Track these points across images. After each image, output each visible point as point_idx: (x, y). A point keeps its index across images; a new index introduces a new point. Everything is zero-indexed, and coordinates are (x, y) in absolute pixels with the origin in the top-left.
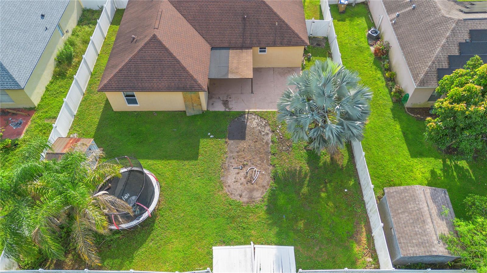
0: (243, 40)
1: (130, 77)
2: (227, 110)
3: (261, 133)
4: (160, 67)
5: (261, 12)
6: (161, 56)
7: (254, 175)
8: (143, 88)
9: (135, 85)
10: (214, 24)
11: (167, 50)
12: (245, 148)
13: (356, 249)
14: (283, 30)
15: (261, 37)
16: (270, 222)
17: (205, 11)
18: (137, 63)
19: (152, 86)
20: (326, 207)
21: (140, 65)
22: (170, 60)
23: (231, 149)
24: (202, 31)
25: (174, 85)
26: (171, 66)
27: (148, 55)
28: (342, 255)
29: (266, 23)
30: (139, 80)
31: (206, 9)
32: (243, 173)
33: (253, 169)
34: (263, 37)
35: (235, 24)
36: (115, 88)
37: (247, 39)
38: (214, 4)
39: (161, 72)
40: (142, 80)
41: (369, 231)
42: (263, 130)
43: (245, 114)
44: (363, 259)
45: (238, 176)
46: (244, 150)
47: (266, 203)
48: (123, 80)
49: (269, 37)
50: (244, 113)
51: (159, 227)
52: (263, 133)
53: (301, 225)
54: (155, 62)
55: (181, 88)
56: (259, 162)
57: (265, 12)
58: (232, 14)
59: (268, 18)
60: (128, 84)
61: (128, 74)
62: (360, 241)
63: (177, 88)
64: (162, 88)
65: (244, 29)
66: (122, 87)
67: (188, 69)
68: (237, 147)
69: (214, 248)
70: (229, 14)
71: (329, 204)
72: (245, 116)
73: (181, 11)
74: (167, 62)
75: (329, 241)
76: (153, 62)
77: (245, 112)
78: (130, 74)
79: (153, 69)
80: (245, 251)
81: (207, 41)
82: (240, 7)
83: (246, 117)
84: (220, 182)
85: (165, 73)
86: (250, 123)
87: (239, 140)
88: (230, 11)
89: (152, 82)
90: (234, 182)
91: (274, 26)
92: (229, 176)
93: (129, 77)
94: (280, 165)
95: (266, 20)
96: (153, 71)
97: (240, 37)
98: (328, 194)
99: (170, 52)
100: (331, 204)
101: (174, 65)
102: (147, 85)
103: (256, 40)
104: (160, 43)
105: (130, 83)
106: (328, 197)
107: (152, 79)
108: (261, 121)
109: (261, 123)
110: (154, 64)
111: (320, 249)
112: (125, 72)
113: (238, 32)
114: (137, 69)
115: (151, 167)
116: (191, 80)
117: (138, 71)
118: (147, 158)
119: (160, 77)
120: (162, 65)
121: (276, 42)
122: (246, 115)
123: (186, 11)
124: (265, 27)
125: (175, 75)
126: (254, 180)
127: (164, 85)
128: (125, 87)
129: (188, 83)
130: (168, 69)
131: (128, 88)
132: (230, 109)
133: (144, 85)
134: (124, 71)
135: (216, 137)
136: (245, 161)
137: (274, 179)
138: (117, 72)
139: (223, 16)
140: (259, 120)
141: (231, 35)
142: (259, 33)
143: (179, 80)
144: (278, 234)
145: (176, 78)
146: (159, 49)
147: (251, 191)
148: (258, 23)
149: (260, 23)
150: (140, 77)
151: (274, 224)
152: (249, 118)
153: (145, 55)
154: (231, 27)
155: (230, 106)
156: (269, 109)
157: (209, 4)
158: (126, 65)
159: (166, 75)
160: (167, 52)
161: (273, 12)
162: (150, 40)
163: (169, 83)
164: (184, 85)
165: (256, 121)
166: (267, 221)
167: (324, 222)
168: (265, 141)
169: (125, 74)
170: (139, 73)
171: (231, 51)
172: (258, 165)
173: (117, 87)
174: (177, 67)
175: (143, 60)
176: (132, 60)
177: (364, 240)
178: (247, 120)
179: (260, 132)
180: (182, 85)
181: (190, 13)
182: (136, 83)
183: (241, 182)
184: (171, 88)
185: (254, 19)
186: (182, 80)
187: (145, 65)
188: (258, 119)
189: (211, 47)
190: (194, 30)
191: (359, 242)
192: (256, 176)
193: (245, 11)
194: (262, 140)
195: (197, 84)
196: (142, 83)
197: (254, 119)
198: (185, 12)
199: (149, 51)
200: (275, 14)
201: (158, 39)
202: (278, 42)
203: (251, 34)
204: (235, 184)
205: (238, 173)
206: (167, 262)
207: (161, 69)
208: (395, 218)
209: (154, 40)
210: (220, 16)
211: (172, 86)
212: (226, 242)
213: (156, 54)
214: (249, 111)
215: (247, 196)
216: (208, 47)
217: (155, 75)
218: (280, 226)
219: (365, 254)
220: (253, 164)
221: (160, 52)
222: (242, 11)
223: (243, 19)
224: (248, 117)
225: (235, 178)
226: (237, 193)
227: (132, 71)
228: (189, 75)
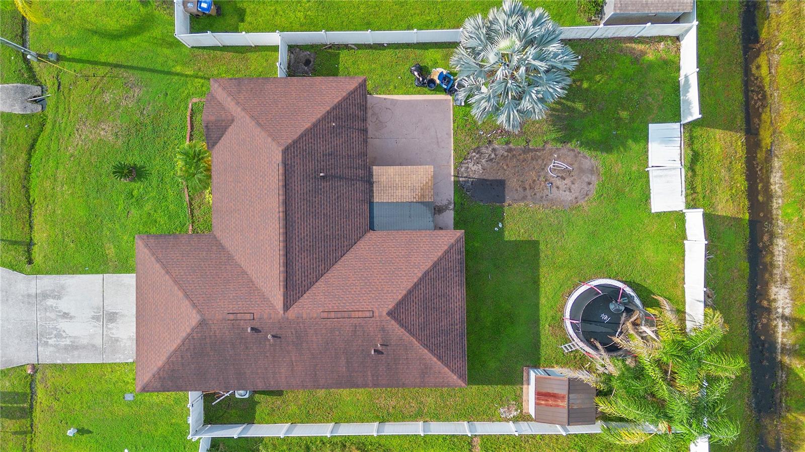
0: (359, 180)
1: (449, 343)
2: (452, 207)
3: (493, 158)
4: (434, 300)
5: (312, 149)
6: (418, 300)
7: (560, 167)
8: (462, 321)
9: (458, 333)
10: (332, 227)
11: (410, 292)
12: (518, 180)
13: (651, 57)
14: (342, 115)
15: (353, 152)
16: (622, 149)
17: (310, 242)
18: (428, 335)
19: (459, 309)
20: (602, 84)
21: (432, 329)
22: (423, 287)
23: (520, 198)
24: (344, 247)
25: (457, 277)
26: (432, 283)
27: (417, 321)
28: (657, 73)
29: (331, 142)
30: (452, 329)
31: (307, 240)
32: (558, 182)
33: (551, 169)
34: (353, 148)
35: (332, 192)
36: (463, 361)
37: (356, 174)
38: (298, 228)
39: (440, 298)
40: (452, 325)
41: (631, 39)
42: (487, 155)
43: (460, 181)
44: (661, 52)
45: (562, 187)
46: (522, 181)
47: (599, 153)
48: (453, 351)
49: (353, 138)
50: (456, 183)
51: (630, 275)
52: (493, 156)
53: (624, 114)
54: (426, 308)
55: (461, 267)
56: (540, 162)
57: (311, 143)
58: (315, 197)
59: (323, 137)
60: (457, 344)
61: (444, 346)
62: (641, 51)
63: (461, 272)
64: (461, 294)
65: (341, 178)
66: (461, 352)
67: (436, 259)
68: (517, 190)
69: (653, 211)
70: (315, 201)
71: (597, 80)
72: (462, 181)
73: (310, 283)
74: (426, 290)
75: (641, 85)
76: (426, 311)
77: (454, 181)
78: (444, 344)
79: (437, 311)
80: (656, 177)
81: (360, 238)
82: (304, 184)
83: (463, 179)
84: (572, 210)
85: (441, 291)
86: (474, 174)
87: (504, 188)
88: (309, 200)
89: (454, 309)
90: (570, 192)
91: (335, 130)
92: (562, 198)
93: (447, 344)
94: (545, 133)
95: (326, 141)
96: (439, 309)
97: (354, 185)
98: (584, 79)
99: (413, 287)
100: (598, 77)
101: (431, 279)
102: (458, 316)
103: (359, 159)
104: (400, 304)
105: (456, 341)
106: (588, 79)
107: (450, 310)
108: (470, 158)
109: (475, 158)
110: (430, 309)
111: (650, 95)
112: (441, 351)
113: (346, 188)
114: (437, 333)
115: (550, 298)
116: (450, 253)
117: (439, 331)
118: (538, 307)
119: (446, 298)
120: (431, 297)
121: (362, 128)
122: (461, 179)
123: (310, 274)
124: (337, 144)
125: (444, 277)
126: (567, 168)
127: (458, 291)
128: (461, 347)
129: (454, 257)
130: (436, 289)
131: (462, 343)
132: (450, 203)
133: (458, 320)
134: (440, 353)
135: (502, 221)
136: (538, 179)
137: (564, 142)
138: (442, 363)
139: (318, 213)
140: (470, 161)
141: (351, 199)
142: (348, 154)
143: (451, 270)
144: (636, 140)
145: (448, 275)
146: (408, 304)
147: (582, 171)
148: (331, 154)
149: (332, 151)
150: (447, 327)
151: (624, 145)
152: (465, 175)
153: (417, 324)
154: (338, 198)
155: (445, 202)
156: (451, 146)
157: (298, 236)
158: (431, 351)
159: (444, 291)
160: (413, 291)
161: (311, 129)
162: (396, 319)
163: (455, 284)
164: (457, 263)
165: (470, 165)
166: (621, 152)
167: (620, 88)
168: (506, 154)
169: (443, 350)
170: (442, 330)
171: (376, 199)
172: (545, 163)
173: (461, 359)
174: (434, 274)
175: (424, 327)
176: (425, 344)
177: (641, 47)
178: (470, 178)
179: (491, 160)
180: (457, 266)
181: (313, 268)
182: (456, 332)
183: (570, 184)
184: (461, 281)
185: (323, 161)
186: (451, 267)
187: (432, 323)
188: (468, 162)
189: (371, 231)
190: (343, 258)
191: (643, 53)
192: (561, 165)
193: (309, 175)
194: (505, 157)
195: (455, 245)
196: (456, 322)
197: (468, 168)
198: (311, 276)
199: (412, 319)
200: (315, 125)
201: (394, 307)
202: (362, 125)
203: (348, 168)
204: (572, 191)
205: (558, 188)
206: (669, 260)
207: (436, 298)
208: (652, 9)
209: (395, 313)
210: (318, 218)
211: (459, 280)
212: (646, 197)
213: (416, 307)
214: (454, 176)
215: (590, 176)
216: (371, 235)
217: (444, 307)
218: (626, 137)
219: (656, 49)
220: (543, 169)
221: (413, 302)
222: (309, 181)
223: (324, 178)
224: (465, 177)
225: (565, 191)
226: (586, 188)
227: (440, 340)
228: (443, 257)
